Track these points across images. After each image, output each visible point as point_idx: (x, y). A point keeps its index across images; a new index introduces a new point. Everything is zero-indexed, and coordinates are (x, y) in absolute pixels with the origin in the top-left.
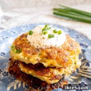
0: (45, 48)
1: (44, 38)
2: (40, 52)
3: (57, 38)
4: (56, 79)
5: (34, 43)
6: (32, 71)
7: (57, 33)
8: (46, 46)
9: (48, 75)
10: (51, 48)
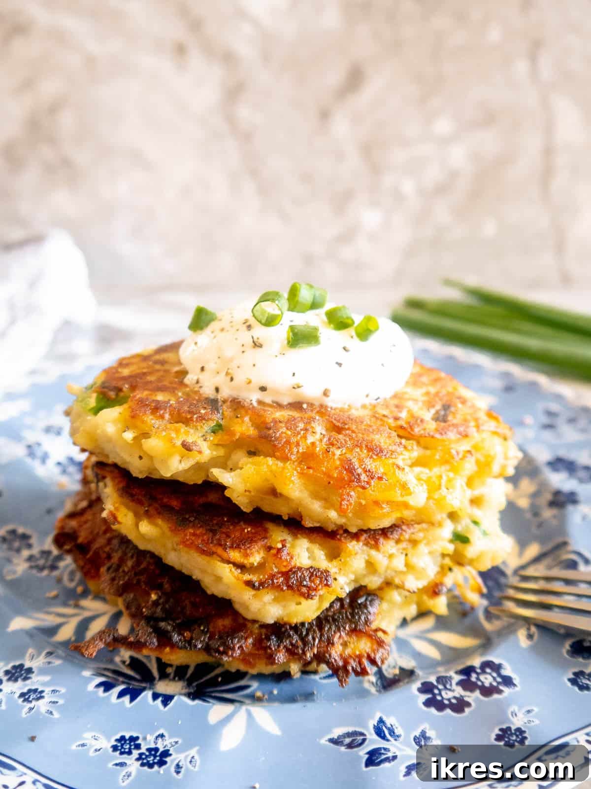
0: (260, 402)
1: (257, 345)
2: (216, 417)
3: (342, 357)
4: (290, 587)
5: (203, 369)
6: (160, 522)
7: (352, 331)
8: (263, 389)
9: (246, 556)
10: (297, 406)
